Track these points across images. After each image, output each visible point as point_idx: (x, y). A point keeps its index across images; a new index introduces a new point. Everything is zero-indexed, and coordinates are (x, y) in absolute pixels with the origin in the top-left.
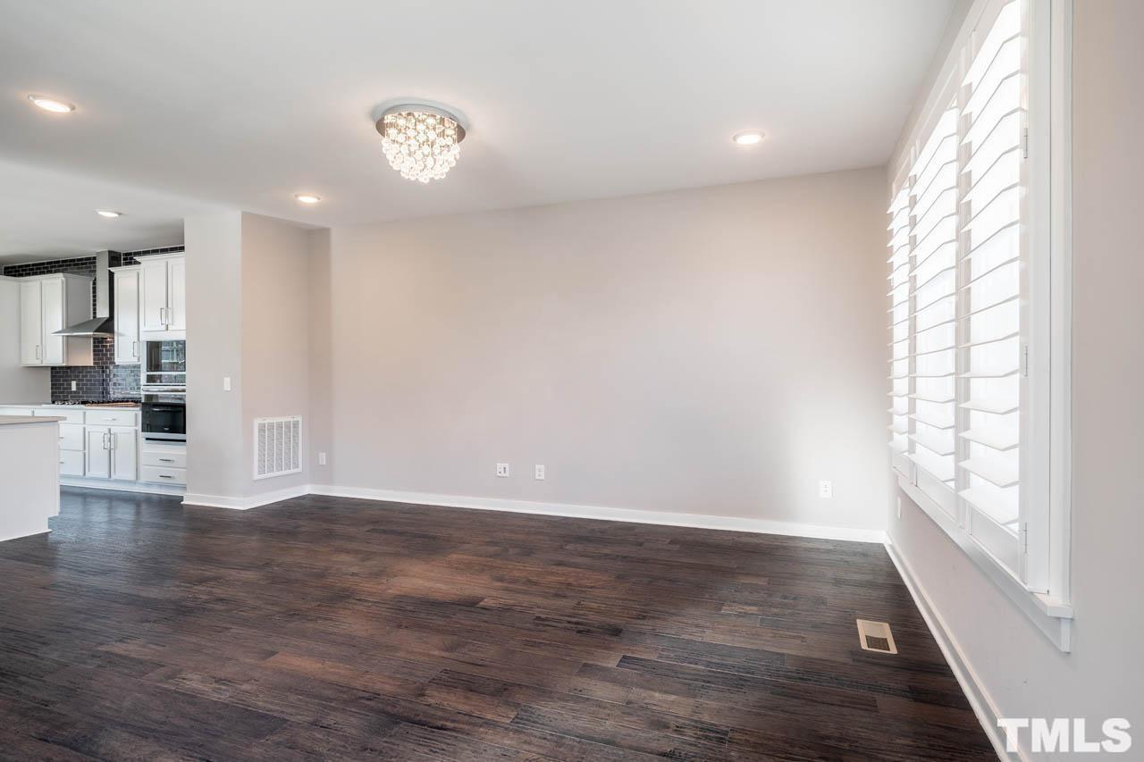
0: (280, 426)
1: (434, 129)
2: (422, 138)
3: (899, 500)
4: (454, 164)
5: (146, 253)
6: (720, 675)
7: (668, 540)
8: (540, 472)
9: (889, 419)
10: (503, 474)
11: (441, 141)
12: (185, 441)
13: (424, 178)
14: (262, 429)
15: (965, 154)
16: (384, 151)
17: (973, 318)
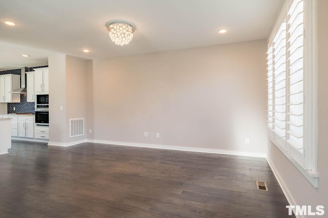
0: (77, 121)
1: (125, 29)
2: (121, 32)
3: (270, 144)
4: (131, 40)
5: (36, 68)
6: (213, 197)
7: (198, 157)
8: (158, 135)
9: (267, 118)
10: (146, 136)
11: (127, 33)
12: (48, 126)
13: (122, 44)
14: (72, 122)
15: (288, 36)
16: (110, 36)
17: (291, 86)
